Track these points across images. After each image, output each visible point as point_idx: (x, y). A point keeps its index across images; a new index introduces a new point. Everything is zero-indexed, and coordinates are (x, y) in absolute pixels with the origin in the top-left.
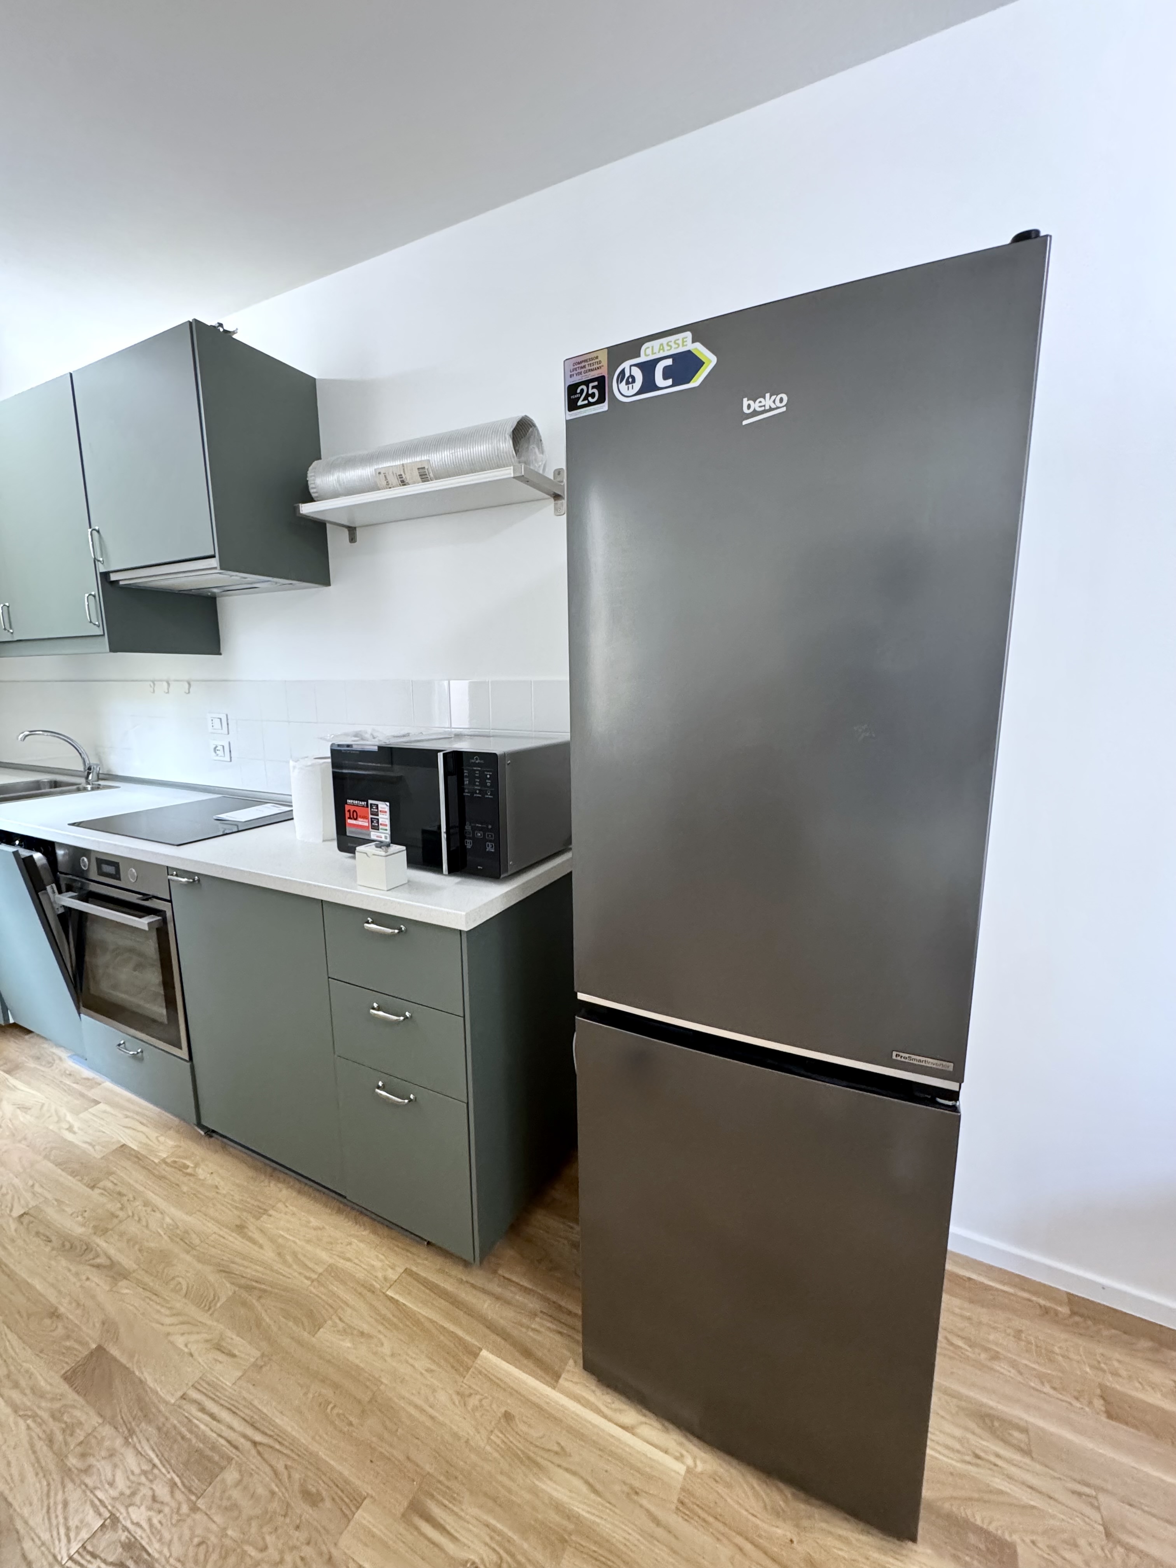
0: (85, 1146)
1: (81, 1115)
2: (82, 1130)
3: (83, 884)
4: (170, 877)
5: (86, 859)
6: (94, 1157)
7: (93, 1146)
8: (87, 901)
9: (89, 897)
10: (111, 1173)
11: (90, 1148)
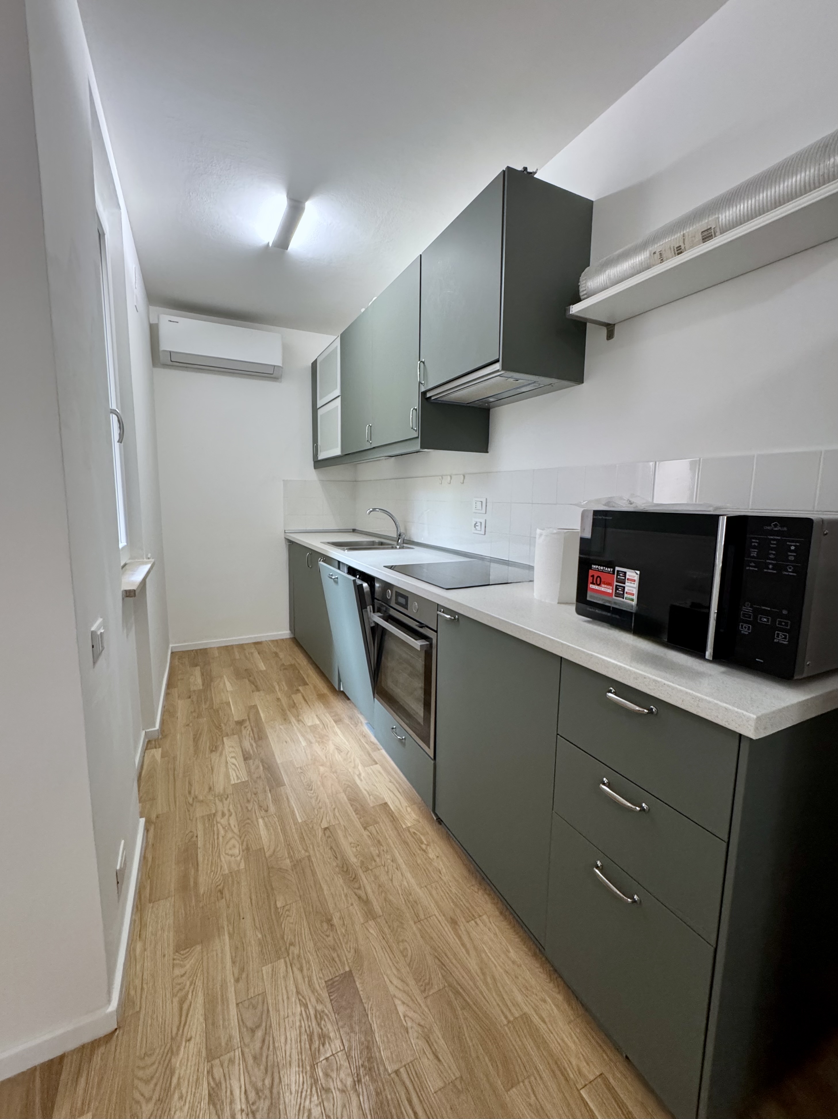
0: (365, 792)
1: (366, 768)
2: (365, 780)
3: (387, 608)
4: (439, 612)
5: (390, 591)
6: (369, 804)
7: (370, 796)
8: (387, 621)
9: (389, 618)
10: (377, 823)
11: (368, 796)
